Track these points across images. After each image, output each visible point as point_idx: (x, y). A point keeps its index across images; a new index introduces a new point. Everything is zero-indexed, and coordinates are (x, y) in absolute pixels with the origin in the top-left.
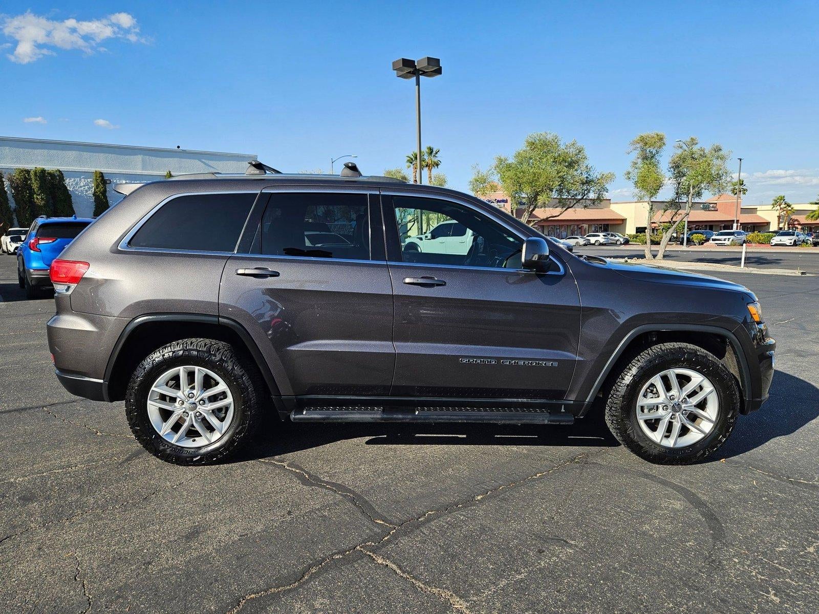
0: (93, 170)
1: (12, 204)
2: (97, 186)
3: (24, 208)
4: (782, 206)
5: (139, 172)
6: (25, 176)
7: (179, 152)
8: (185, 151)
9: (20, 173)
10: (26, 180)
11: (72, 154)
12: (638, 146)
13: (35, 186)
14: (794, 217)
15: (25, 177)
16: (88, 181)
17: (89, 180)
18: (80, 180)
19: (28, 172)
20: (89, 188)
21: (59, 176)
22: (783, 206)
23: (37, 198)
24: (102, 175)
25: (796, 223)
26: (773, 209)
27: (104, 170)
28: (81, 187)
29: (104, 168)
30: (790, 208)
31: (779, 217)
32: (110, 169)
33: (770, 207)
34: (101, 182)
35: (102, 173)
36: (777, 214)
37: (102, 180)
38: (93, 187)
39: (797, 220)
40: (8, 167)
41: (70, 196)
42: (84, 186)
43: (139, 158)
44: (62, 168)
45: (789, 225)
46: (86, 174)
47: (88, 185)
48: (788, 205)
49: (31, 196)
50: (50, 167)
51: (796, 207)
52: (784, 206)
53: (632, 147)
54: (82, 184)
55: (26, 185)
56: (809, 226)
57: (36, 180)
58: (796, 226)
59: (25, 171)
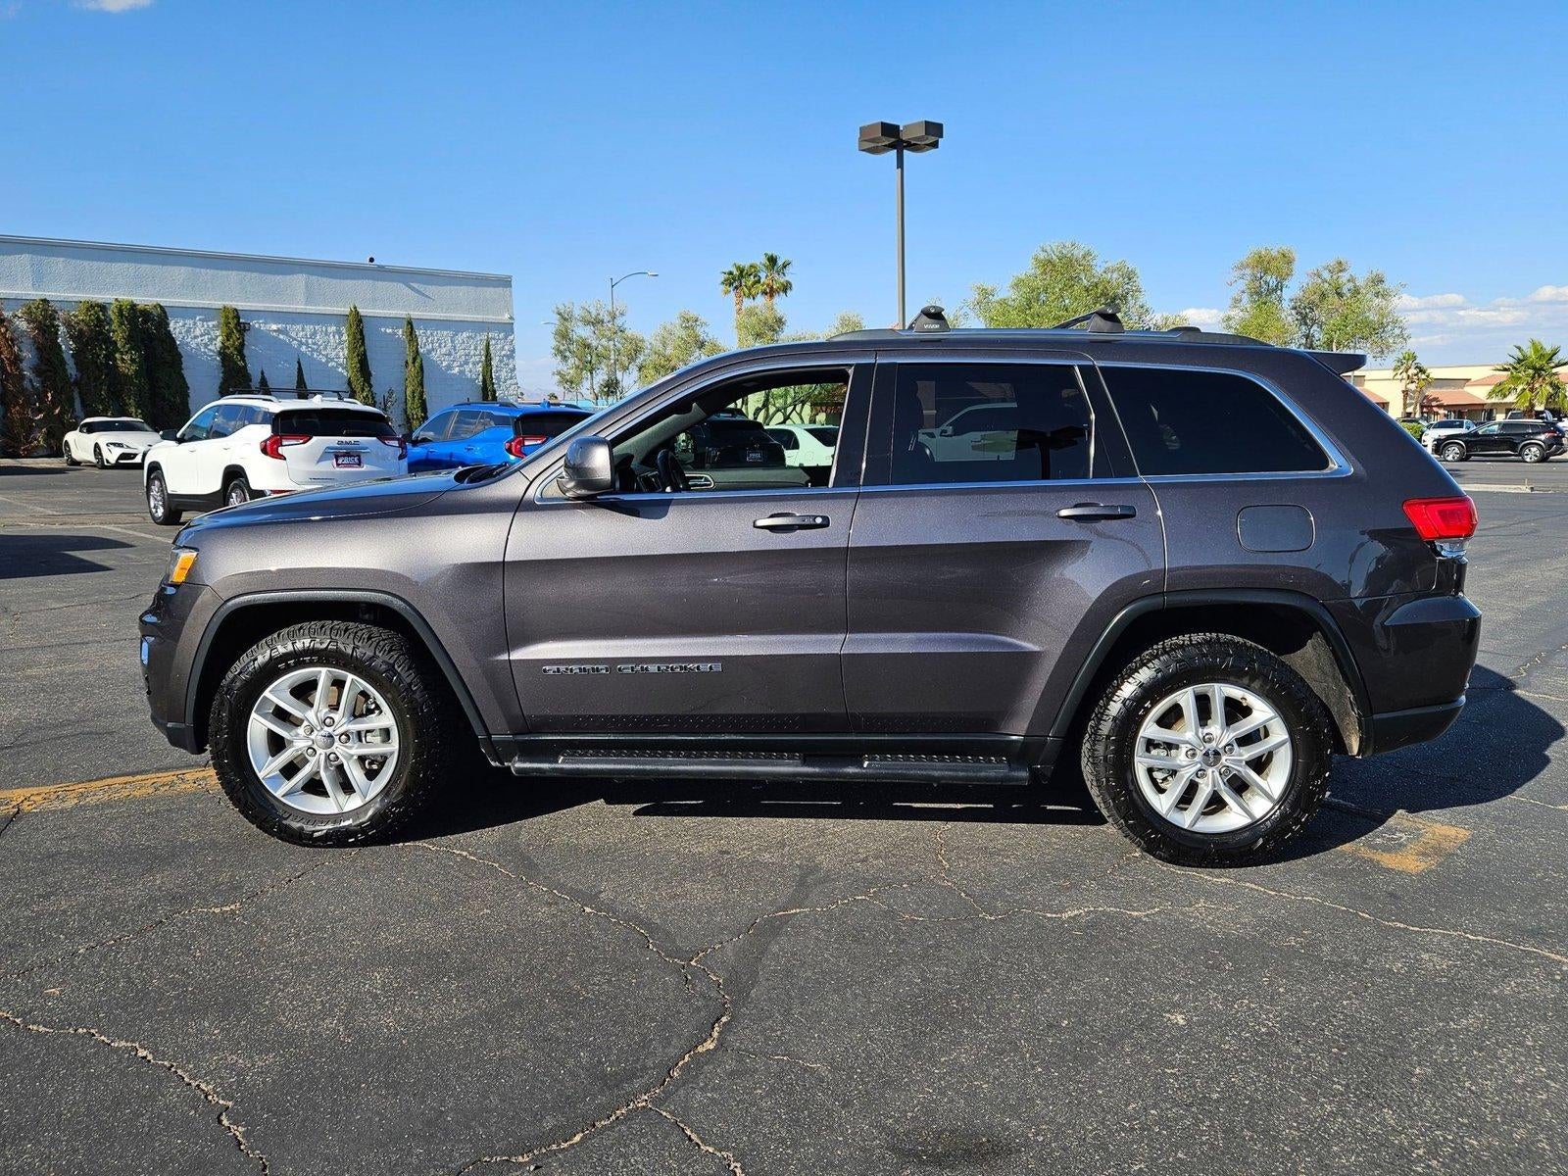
0: (219, 304)
1: (71, 369)
2: (228, 337)
3: (97, 378)
4: (1410, 372)
5: (301, 307)
6: (99, 316)
7: (373, 270)
8: (383, 267)
9: (88, 310)
10: (100, 323)
11: (180, 273)
12: (1248, 271)
13: (118, 335)
14: (1431, 392)
15: (98, 318)
16: (208, 326)
17: (211, 324)
18: (195, 324)
19: (103, 308)
20: (211, 340)
21: (159, 316)
22: (1412, 371)
23: (123, 360)
24: (236, 314)
25: (1434, 404)
26: (1396, 377)
27: (240, 305)
28: (196, 337)
29: (237, 301)
30: (1424, 377)
31: (1406, 393)
32: (249, 301)
33: (1390, 374)
34: (236, 329)
35: (236, 310)
36: (1401, 386)
37: (236, 325)
38: (217, 337)
39: (1436, 399)
40: (62, 299)
41: (180, 356)
42: (202, 335)
43: (300, 280)
44: (164, 301)
45: (1422, 407)
46: (207, 313)
47: (208, 334)
48: (1421, 371)
49: (110, 356)
50: (144, 299)
51: (1436, 373)
52: (1415, 372)
53: (1238, 273)
54: (198, 333)
55: (101, 333)
56: (1457, 409)
57: (122, 324)
58: (1435, 409)
59: (98, 305)
